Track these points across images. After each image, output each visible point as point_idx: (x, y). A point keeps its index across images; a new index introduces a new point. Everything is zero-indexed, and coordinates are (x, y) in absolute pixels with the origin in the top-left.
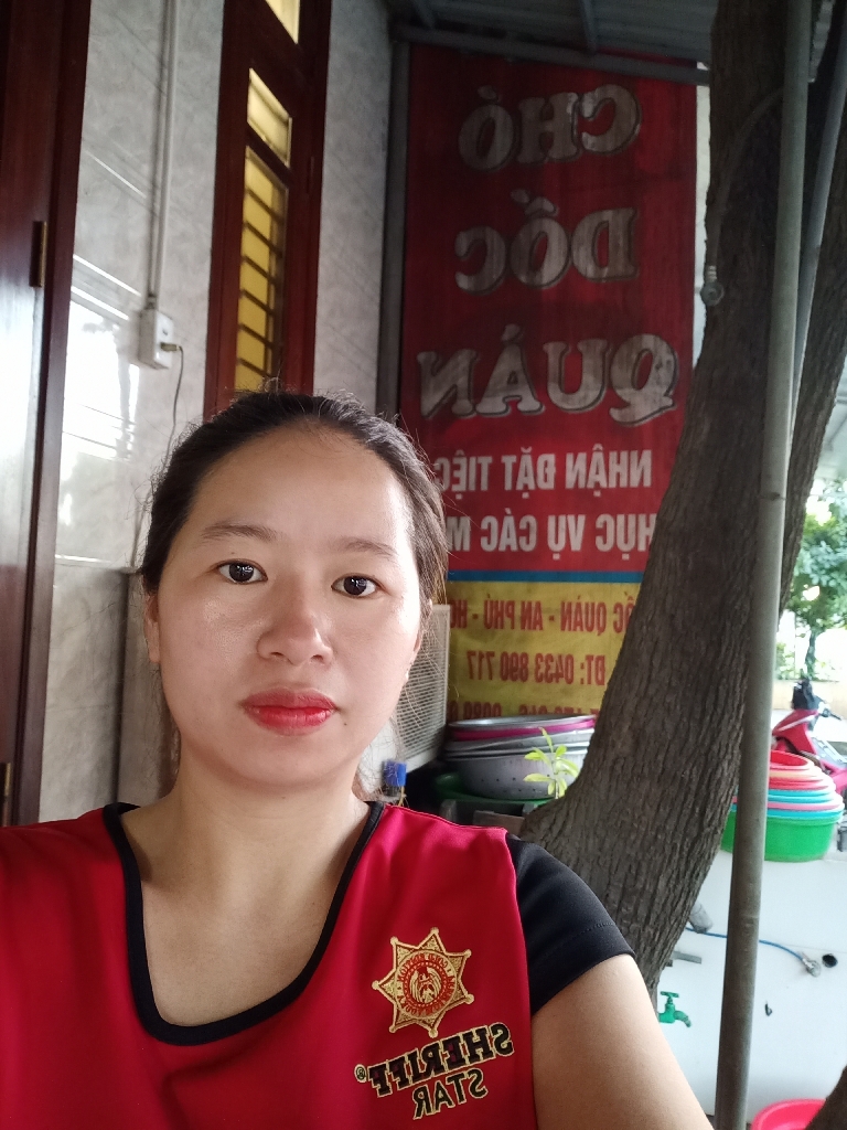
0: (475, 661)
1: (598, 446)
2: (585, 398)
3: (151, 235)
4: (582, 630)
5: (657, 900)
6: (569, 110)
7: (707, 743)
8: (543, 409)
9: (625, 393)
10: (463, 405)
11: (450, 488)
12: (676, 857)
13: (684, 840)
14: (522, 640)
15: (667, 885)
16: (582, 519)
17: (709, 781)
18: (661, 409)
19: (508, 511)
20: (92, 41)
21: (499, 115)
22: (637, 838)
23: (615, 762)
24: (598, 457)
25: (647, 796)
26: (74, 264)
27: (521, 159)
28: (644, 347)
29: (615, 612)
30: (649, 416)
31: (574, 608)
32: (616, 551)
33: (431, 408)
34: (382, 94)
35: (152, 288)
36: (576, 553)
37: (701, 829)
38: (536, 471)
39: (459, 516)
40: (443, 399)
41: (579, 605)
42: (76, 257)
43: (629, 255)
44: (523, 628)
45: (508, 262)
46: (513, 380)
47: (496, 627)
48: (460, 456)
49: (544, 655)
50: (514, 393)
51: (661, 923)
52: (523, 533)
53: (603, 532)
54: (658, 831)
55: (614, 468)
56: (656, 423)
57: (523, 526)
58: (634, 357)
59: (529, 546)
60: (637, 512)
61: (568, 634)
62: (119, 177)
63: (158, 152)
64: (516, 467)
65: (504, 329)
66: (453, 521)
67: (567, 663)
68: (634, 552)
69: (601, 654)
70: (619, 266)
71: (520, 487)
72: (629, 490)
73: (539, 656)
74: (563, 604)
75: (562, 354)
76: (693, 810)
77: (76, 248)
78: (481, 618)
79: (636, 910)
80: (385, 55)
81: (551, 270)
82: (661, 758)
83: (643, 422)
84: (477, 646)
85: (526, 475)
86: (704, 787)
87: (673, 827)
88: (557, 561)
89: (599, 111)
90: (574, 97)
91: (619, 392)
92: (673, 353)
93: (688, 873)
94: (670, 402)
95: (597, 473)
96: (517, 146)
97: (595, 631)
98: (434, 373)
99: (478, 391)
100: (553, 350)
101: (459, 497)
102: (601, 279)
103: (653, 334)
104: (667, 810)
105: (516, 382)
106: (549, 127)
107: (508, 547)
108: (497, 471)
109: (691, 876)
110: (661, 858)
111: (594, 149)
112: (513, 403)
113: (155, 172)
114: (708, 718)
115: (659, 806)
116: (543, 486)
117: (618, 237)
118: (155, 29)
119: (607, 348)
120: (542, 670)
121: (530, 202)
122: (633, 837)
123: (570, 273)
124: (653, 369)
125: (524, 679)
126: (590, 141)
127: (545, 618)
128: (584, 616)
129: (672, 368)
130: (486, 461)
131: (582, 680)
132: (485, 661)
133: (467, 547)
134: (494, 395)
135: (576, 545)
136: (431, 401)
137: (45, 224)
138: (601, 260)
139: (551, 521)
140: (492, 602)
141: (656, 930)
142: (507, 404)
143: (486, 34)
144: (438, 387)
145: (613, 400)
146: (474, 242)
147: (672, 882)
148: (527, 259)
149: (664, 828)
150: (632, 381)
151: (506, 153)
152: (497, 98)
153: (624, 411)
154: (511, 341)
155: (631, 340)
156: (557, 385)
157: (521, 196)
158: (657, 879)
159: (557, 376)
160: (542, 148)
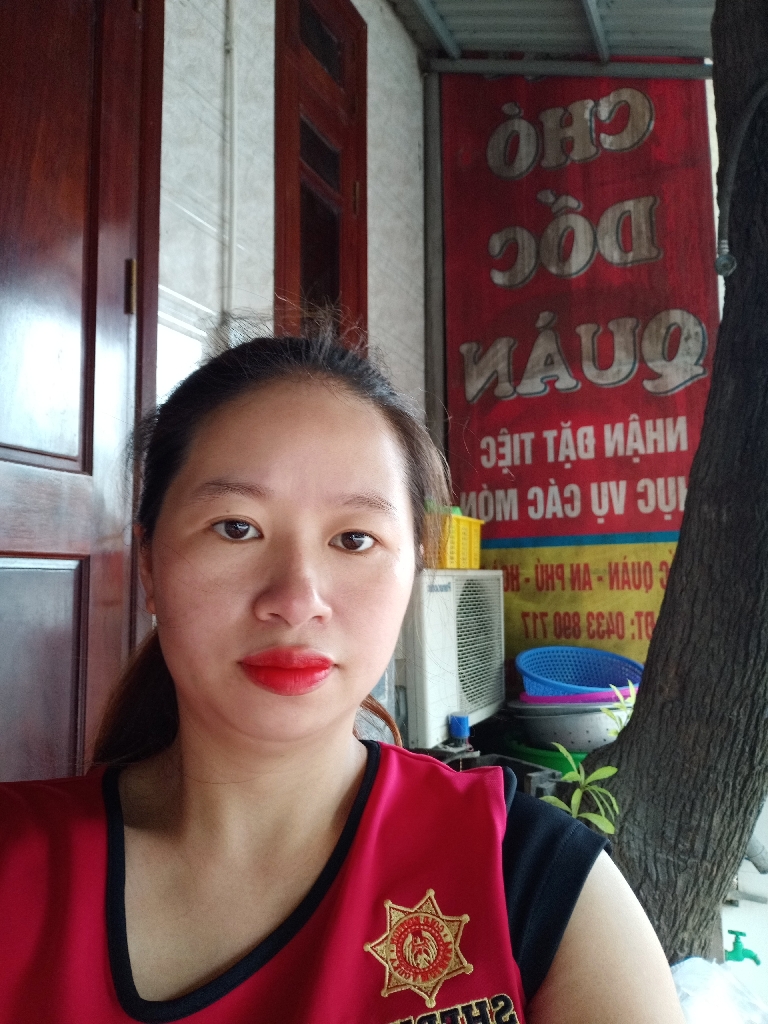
0: (530, 621)
1: (634, 416)
2: (619, 371)
3: (223, 263)
4: (630, 588)
5: (712, 836)
6: (587, 115)
7: (753, 684)
8: (580, 386)
9: (656, 365)
10: (505, 388)
11: (497, 463)
12: (729, 795)
13: (735, 778)
14: (573, 600)
15: (722, 820)
16: (623, 484)
17: (757, 721)
18: (692, 378)
19: (552, 481)
20: (166, 104)
21: (522, 127)
22: (689, 777)
23: (663, 706)
24: (634, 426)
25: (696, 737)
26: (160, 293)
27: (545, 163)
28: (672, 321)
29: (661, 570)
30: (677, 387)
31: (620, 568)
32: (657, 512)
33: (475, 393)
34: (417, 120)
35: (225, 307)
36: (619, 516)
37: (752, 768)
38: (576, 443)
39: (506, 489)
40: (485, 384)
41: (625, 565)
42: (160, 287)
43: (652, 240)
44: (573, 589)
45: (538, 253)
46: (549, 362)
47: (548, 589)
48: (504, 434)
49: (595, 613)
50: (551, 374)
51: (718, 858)
52: (567, 501)
53: (644, 496)
54: (709, 769)
55: (651, 435)
56: (688, 390)
57: (567, 494)
58: (663, 331)
59: (574, 512)
60: (676, 475)
61: (616, 593)
62: (193, 216)
63: (225, 192)
64: (557, 441)
65: (538, 317)
66: (500, 493)
67: (617, 621)
68: (675, 512)
69: (650, 610)
70: (643, 250)
71: (562, 458)
72: (666, 455)
73: (590, 614)
74: (610, 564)
75: (595, 333)
76: (743, 750)
77: (161, 278)
78: (533, 582)
79: (692, 846)
80: (418, 86)
81: (579, 261)
82: (708, 700)
83: (676, 391)
84: (531, 607)
85: (567, 447)
86: (752, 727)
87: (724, 766)
88: (601, 525)
89: (613, 115)
90: (590, 103)
91: (650, 365)
92: (700, 324)
93: (742, 809)
94: (700, 370)
95: (635, 441)
96: (540, 154)
97: (643, 588)
98: (476, 363)
99: (517, 374)
100: (585, 332)
101: (505, 471)
102: (626, 263)
103: (681, 309)
104: (718, 751)
105: (552, 363)
106: (569, 132)
107: (554, 514)
108: (539, 446)
109: (745, 812)
110: (714, 796)
111: (613, 148)
112: (551, 383)
113: (223, 208)
114: (752, 661)
115: (709, 745)
116: (584, 456)
117: (641, 224)
118: (217, 88)
119: (637, 326)
120: (594, 627)
121: (557, 197)
122: (685, 777)
123: (598, 262)
124: (683, 338)
125: (578, 636)
126: (607, 141)
127: (594, 578)
128: (631, 576)
129: (701, 339)
130: (528, 437)
131: (633, 636)
132: (539, 621)
133: (515, 517)
134: (533, 376)
135: (619, 509)
136: (474, 387)
137: (135, 261)
138: (625, 245)
139: (594, 487)
140: (542, 567)
141: (713, 865)
142: (546, 384)
143: (506, 58)
144: (480, 374)
145: (645, 372)
146: (506, 241)
147: (726, 819)
148: (556, 251)
149: (716, 767)
150: (663, 354)
151: (531, 160)
152: (520, 112)
153: (657, 382)
154: (545, 327)
155: (658, 316)
156: (591, 363)
157: (548, 197)
158: (712, 816)
159: (591, 355)
160: (564, 152)
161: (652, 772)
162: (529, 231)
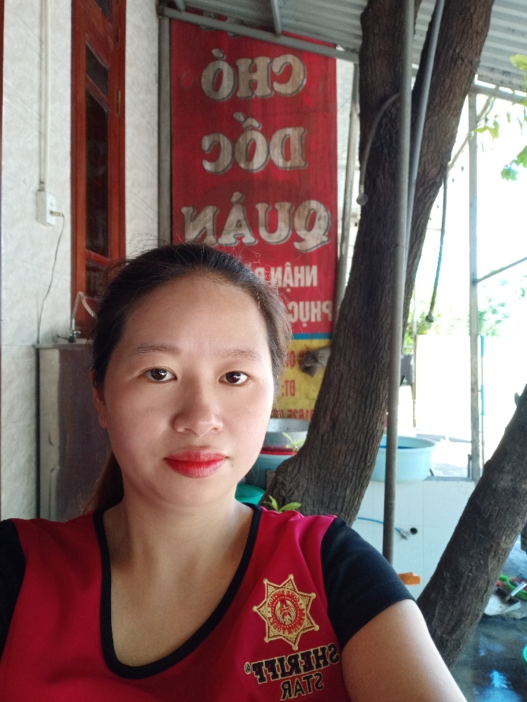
1: (288, 263)
2: (280, 236)
3: (40, 146)
5: (346, 500)
6: (266, 67)
7: (368, 422)
8: (257, 242)
9: (302, 233)
10: (210, 239)
12: (354, 479)
13: (358, 470)
15: (351, 492)
18: (321, 243)
21: (225, 67)
22: (336, 471)
24: (288, 269)
25: (340, 450)
28: (311, 207)
30: (313, 247)
32: (299, 322)
34: (155, 50)
35: (42, 178)
37: (366, 464)
40: (198, 235)
43: (302, 155)
45: (233, 154)
46: (239, 225)
50: (239, 232)
53: (292, 312)
54: (345, 466)
55: (297, 276)
56: (319, 250)
58: (306, 213)
60: (310, 300)
63: (42, 95)
65: (232, 195)
68: (309, 323)
69: (292, 379)
70: (297, 161)
72: (305, 288)
75: (267, 210)
79: (337, 505)
80: (155, 25)
81: (258, 163)
82: (346, 431)
83: (312, 250)
86: (366, 444)
89: (282, 71)
90: (267, 60)
91: (298, 233)
92: (327, 211)
93: (360, 485)
94: (325, 239)
95: (288, 278)
96: (236, 88)
97: (290, 367)
98: (192, 220)
99: (219, 231)
100: (261, 208)
102: (286, 168)
103: (316, 200)
104: (350, 456)
105: (241, 226)
106: (255, 77)
109: (361, 488)
110: (347, 480)
111: (282, 92)
112: (240, 239)
113: (40, 107)
114: (368, 410)
115: (346, 454)
117: (295, 144)
118: (36, 20)
119: (291, 208)
121: (246, 118)
122: (334, 471)
123: (270, 164)
124: (317, 218)
126: (278, 87)
129: (327, 220)
131: (283, 395)
134: (228, 233)
136: (191, 236)
138: (287, 156)
142: (238, 239)
143: (215, 18)
144: (195, 228)
145: (296, 237)
146: (213, 142)
147: (353, 491)
148: (244, 154)
149: (348, 465)
150: (305, 227)
151: (230, 90)
152: (223, 57)
153: (302, 243)
154: (237, 202)
155: (304, 203)
156: (264, 228)
157: (240, 117)
158: (346, 490)
159: (264, 222)
160: (251, 89)
161: (317, 470)
162: (227, 137)
